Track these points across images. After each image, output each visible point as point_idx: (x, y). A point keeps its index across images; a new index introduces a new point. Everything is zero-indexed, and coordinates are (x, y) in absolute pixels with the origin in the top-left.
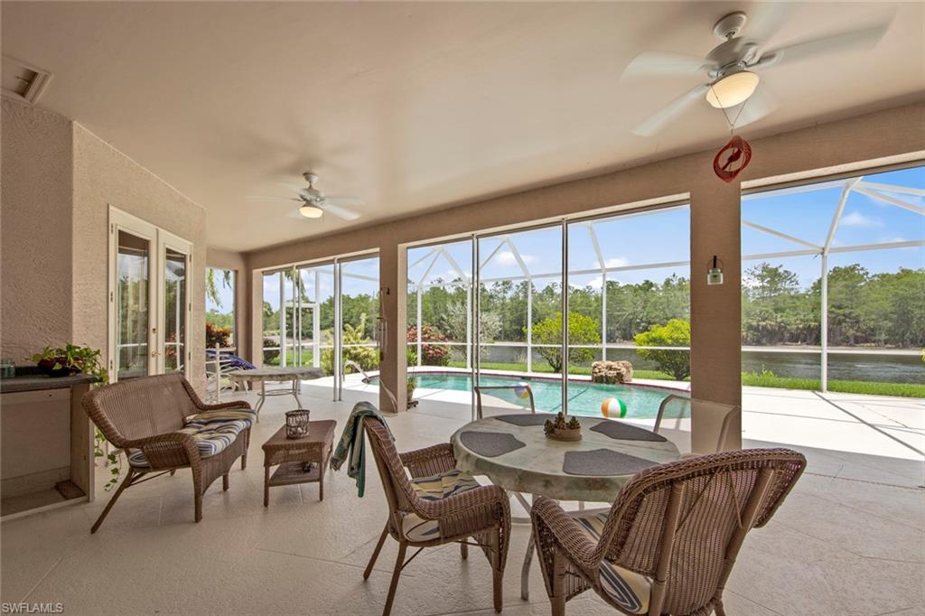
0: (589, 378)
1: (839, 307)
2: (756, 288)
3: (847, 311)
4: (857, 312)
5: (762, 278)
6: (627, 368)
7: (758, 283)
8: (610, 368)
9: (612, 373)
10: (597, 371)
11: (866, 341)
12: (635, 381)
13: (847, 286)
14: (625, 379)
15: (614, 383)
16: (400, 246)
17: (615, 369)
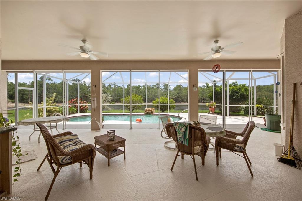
0: (144, 113)
1: (178, 94)
2: (163, 89)
3: (180, 95)
4: (182, 95)
5: (164, 86)
6: (154, 110)
7: (164, 88)
8: (149, 110)
9: (150, 112)
10: (146, 111)
11: (183, 101)
12: (155, 113)
13: (179, 89)
14: (153, 113)
15: (151, 114)
16: (100, 70)
17: (151, 110)
